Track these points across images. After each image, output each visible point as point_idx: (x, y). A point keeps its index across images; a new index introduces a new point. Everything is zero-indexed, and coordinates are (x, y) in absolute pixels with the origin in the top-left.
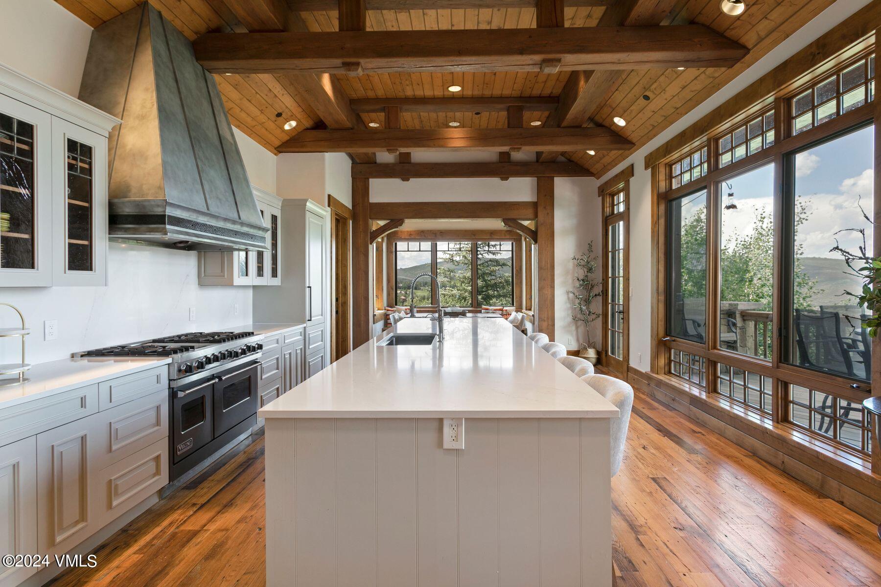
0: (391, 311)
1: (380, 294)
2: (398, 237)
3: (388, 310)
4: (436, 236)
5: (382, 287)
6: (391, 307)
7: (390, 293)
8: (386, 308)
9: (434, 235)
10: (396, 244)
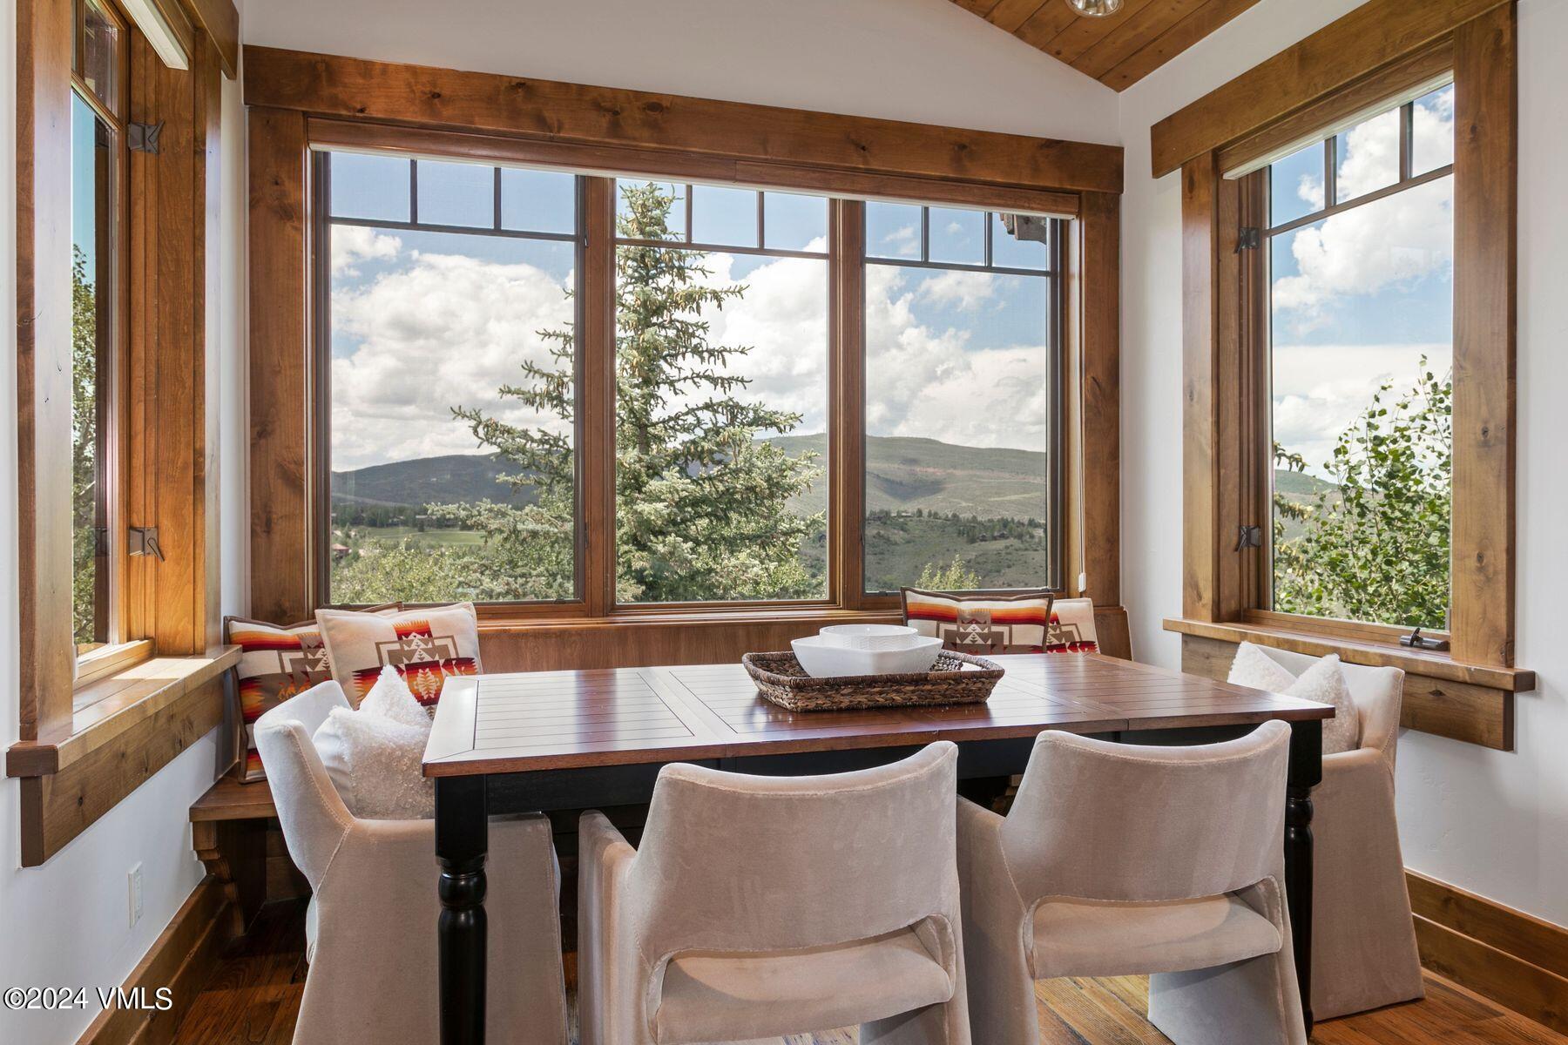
0: (281, 646)
1: (177, 514)
2: (335, 102)
3: (252, 645)
4: (615, 129)
5: (199, 454)
6: (280, 617)
7: (279, 510)
8: (238, 628)
9: (604, 121)
10: (322, 162)
